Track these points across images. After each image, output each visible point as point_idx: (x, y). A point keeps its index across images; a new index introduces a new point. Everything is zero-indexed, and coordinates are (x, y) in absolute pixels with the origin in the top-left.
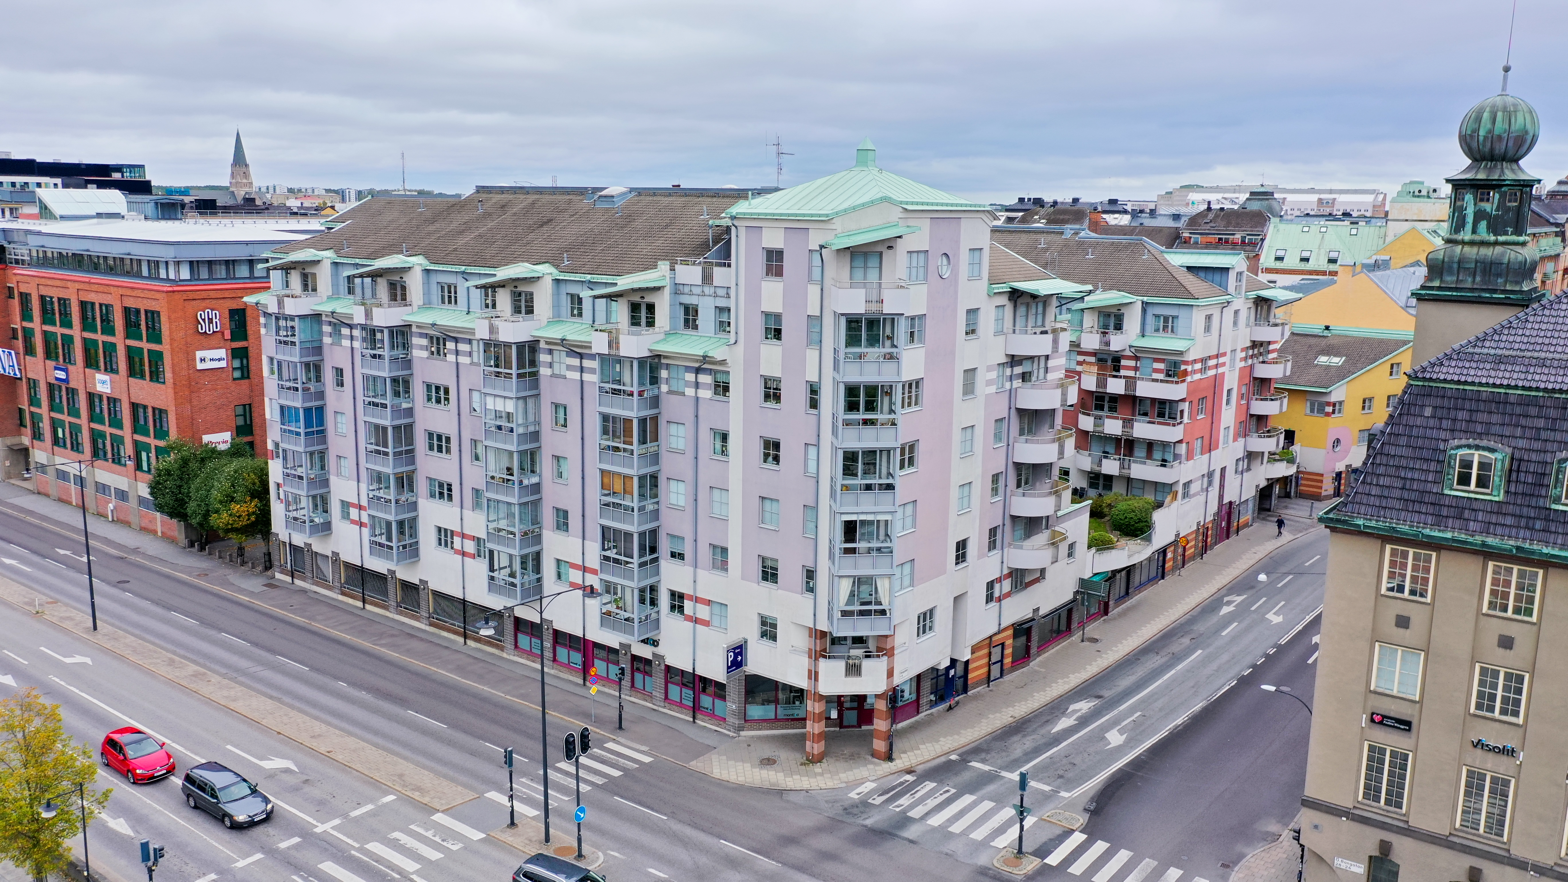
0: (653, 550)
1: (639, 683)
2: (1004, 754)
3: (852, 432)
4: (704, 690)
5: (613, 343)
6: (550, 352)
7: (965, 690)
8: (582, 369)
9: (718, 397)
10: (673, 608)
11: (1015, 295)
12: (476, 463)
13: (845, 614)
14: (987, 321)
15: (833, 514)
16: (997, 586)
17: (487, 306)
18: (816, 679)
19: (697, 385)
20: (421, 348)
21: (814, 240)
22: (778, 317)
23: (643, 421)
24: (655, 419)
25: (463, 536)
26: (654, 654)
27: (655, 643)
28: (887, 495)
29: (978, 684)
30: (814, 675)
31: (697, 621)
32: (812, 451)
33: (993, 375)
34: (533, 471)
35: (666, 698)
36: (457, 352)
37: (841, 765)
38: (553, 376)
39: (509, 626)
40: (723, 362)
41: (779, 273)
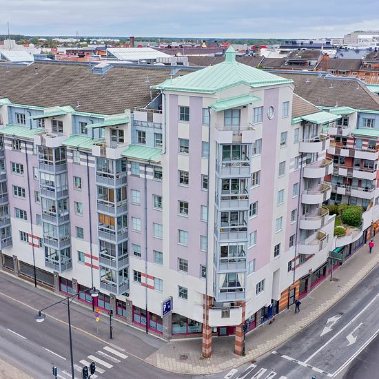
0: (125, 251)
1: (120, 312)
2: (298, 350)
3: (226, 203)
4: (151, 319)
5: (103, 151)
6: (72, 151)
7: (277, 312)
8: (88, 161)
9: (156, 179)
10: (135, 278)
11: (304, 123)
12: (37, 202)
13: (222, 291)
14: (291, 138)
15: (216, 243)
16: (293, 263)
17: (40, 126)
18: (207, 319)
19: (146, 173)
20: (9, 145)
21: (206, 104)
22: (187, 141)
23: (119, 190)
24: (125, 188)
25: (33, 237)
26: (127, 300)
27: (127, 295)
28: (243, 233)
29: (283, 309)
30: (206, 317)
31: (147, 286)
32: (205, 210)
33: (293, 163)
34: (65, 208)
35: (133, 320)
36: (26, 149)
37: (220, 359)
38: (74, 163)
39: (56, 281)
40: (159, 163)
41: (187, 118)
